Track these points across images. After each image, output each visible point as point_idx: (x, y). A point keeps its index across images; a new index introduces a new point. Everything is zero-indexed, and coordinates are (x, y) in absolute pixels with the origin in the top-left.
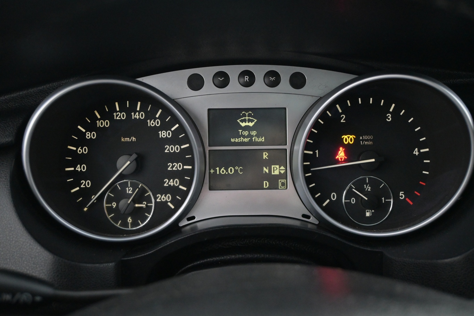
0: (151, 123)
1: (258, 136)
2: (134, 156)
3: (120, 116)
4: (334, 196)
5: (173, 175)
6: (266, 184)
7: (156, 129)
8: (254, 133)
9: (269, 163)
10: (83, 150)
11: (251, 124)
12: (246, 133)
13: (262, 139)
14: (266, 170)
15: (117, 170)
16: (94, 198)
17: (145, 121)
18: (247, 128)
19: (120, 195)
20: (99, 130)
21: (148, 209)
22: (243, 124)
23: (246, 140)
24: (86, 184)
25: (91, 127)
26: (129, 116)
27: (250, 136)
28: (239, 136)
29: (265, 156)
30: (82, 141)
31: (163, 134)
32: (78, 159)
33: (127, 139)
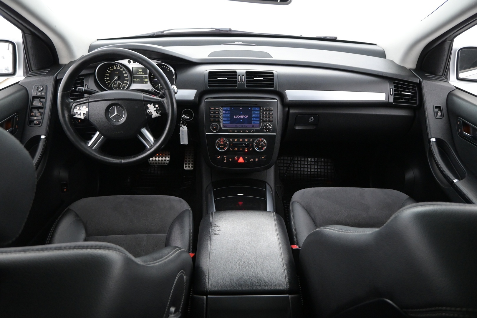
0: (121, 70)
1: (142, 73)
2: (118, 76)
3: (115, 68)
4: (157, 86)
5: (126, 80)
6: (144, 83)
7: (122, 71)
8: (142, 72)
9: (145, 79)
10: (108, 75)
11: (141, 71)
12: (140, 72)
13: (143, 74)
14: (144, 80)
15: (114, 79)
16: (110, 84)
17: (120, 69)
18: (140, 71)
19: (116, 84)
20: (111, 71)
21: (121, 87)
22: (139, 71)
23: (140, 74)
24: (109, 81)
25: (109, 70)
26: (117, 68)
27: (141, 73)
28: (139, 73)
29: (144, 77)
30: (108, 73)
31: (124, 72)
32: (107, 76)
33: (117, 73)
